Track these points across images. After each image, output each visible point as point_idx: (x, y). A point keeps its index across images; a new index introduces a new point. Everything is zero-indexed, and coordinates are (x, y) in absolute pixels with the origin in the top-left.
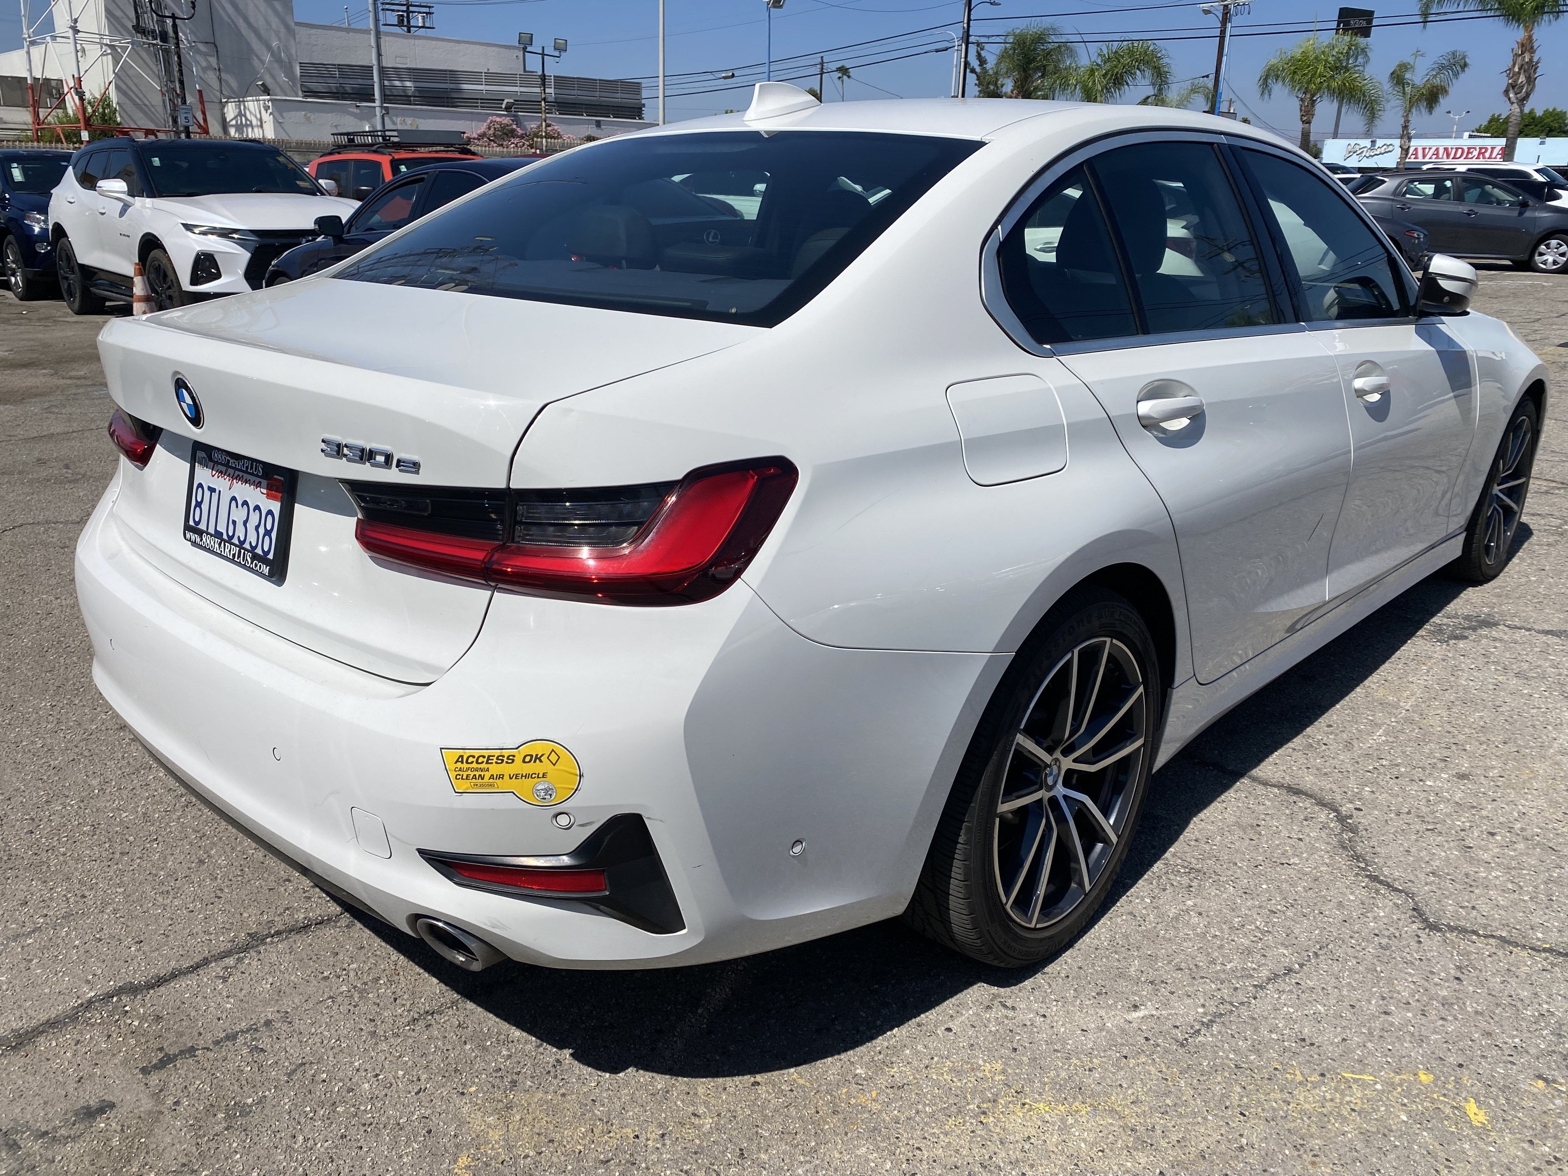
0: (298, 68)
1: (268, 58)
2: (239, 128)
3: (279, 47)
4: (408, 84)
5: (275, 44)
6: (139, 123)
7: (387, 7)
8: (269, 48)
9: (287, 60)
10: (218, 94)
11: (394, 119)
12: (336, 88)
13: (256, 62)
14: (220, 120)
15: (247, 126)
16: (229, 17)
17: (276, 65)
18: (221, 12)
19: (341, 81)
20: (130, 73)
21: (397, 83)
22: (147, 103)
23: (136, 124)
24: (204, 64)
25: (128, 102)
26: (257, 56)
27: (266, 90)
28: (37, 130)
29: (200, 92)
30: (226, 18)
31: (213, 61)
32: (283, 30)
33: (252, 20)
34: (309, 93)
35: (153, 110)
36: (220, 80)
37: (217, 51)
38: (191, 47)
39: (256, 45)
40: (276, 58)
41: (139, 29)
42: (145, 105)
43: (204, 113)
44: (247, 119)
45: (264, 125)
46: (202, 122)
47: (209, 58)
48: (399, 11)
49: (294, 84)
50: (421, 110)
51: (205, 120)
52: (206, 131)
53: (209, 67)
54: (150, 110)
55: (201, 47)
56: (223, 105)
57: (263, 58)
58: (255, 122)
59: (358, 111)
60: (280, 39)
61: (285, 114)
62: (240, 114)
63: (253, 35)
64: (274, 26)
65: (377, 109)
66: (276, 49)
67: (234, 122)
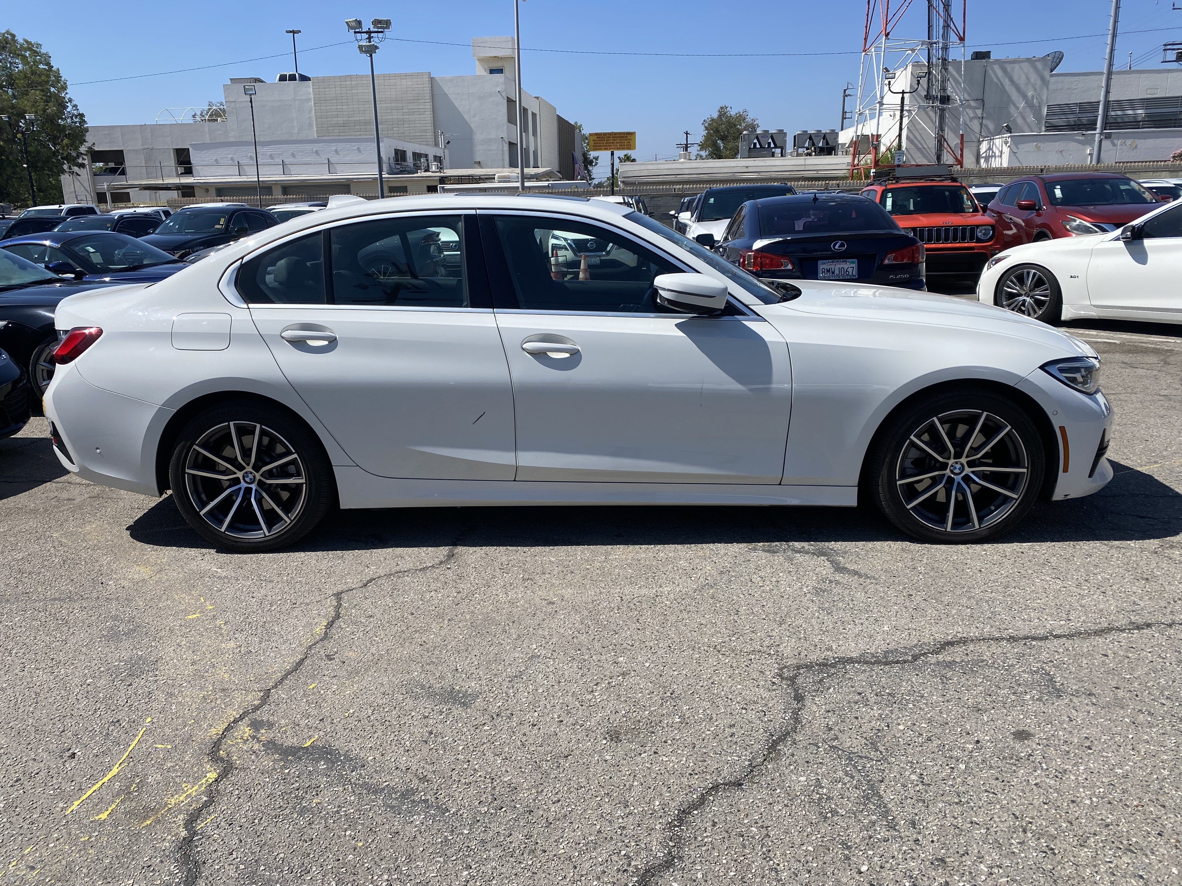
0: (1046, 109)
1: (1022, 105)
2: (987, 159)
3: (1033, 96)
4: (1139, 112)
5: (1030, 94)
6: (917, 161)
7: (1169, 47)
8: (1024, 96)
9: (1037, 105)
10: (978, 135)
11: (1116, 141)
12: (1075, 121)
13: (1012, 109)
14: (976, 154)
15: (992, 156)
16: (998, 79)
17: (1028, 109)
18: (993, 75)
19: (1080, 115)
20: (918, 127)
21: (1130, 112)
22: (925, 146)
23: (915, 160)
24: (972, 115)
25: (913, 147)
26: (1014, 105)
27: (1009, 130)
28: (853, 170)
29: (962, 135)
30: (995, 80)
31: (979, 112)
32: (1039, 82)
33: (1015, 78)
34: (1051, 127)
35: (929, 151)
36: (981, 124)
37: (984, 105)
38: (962, 104)
39: (1015, 95)
40: (1030, 105)
41: (928, 97)
42: (924, 148)
43: (962, 150)
44: (993, 152)
45: (1003, 155)
46: (959, 157)
47: (977, 111)
48: (1178, 49)
49: (1039, 122)
50: (1143, 132)
51: (962, 155)
52: (960, 163)
53: (976, 117)
54: (926, 150)
55: (973, 103)
56: (980, 143)
57: (1018, 105)
58: (997, 153)
59: (1083, 138)
60: (1035, 90)
61: (1019, 146)
62: (990, 149)
63: (1014, 89)
64: (1032, 80)
65: (1097, 135)
66: (1030, 98)
67: (984, 155)
